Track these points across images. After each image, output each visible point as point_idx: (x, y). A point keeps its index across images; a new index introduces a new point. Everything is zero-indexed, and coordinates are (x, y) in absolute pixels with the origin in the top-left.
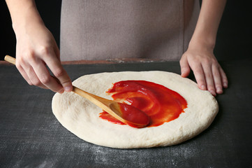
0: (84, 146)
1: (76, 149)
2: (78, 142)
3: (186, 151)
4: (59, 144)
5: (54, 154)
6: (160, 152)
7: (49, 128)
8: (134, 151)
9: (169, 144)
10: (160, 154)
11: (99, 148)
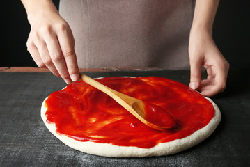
0: (69, 154)
1: (60, 157)
2: (63, 150)
3: (183, 162)
4: (42, 151)
5: (35, 162)
6: (153, 163)
7: (32, 135)
8: (125, 161)
9: (164, 153)
10: (153, 164)
11: (86, 156)
